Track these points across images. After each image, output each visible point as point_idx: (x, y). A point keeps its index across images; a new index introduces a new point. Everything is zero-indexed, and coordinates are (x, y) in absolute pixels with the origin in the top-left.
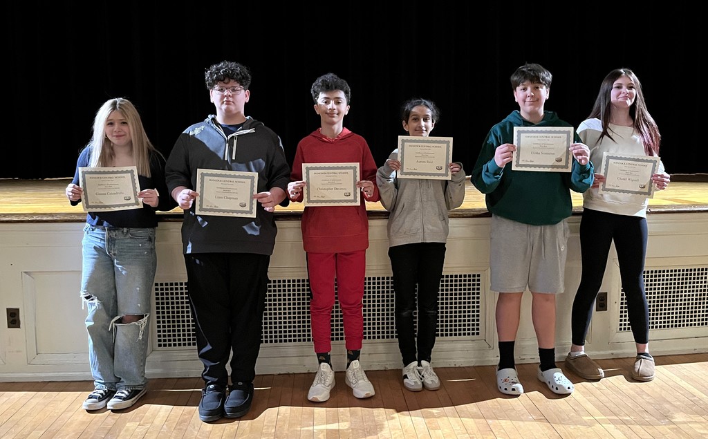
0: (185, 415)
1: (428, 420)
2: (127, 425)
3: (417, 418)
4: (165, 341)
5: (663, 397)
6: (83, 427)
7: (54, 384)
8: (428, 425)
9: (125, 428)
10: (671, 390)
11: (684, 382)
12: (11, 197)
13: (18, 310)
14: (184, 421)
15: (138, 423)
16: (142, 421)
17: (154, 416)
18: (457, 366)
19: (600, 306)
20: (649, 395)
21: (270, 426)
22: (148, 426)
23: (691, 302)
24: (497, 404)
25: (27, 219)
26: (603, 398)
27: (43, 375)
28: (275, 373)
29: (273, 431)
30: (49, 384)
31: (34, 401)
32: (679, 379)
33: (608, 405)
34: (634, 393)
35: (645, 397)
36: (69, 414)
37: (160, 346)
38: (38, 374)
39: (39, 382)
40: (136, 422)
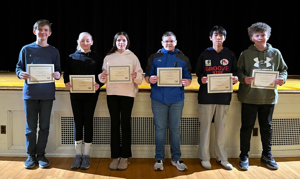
0: (71, 174)
4: (64, 141)
5: (282, 176)
10: (286, 173)
11: (292, 170)
12: (4, 79)
13: (5, 126)
14: (70, 177)
17: (58, 173)
18: (189, 158)
19: (255, 134)
23: (297, 133)
27: (14, 154)
30: (17, 158)
31: (10, 165)
32: (290, 168)
34: (269, 174)
37: (62, 143)
38: (12, 154)
39: (12, 157)
40: (51, 176)
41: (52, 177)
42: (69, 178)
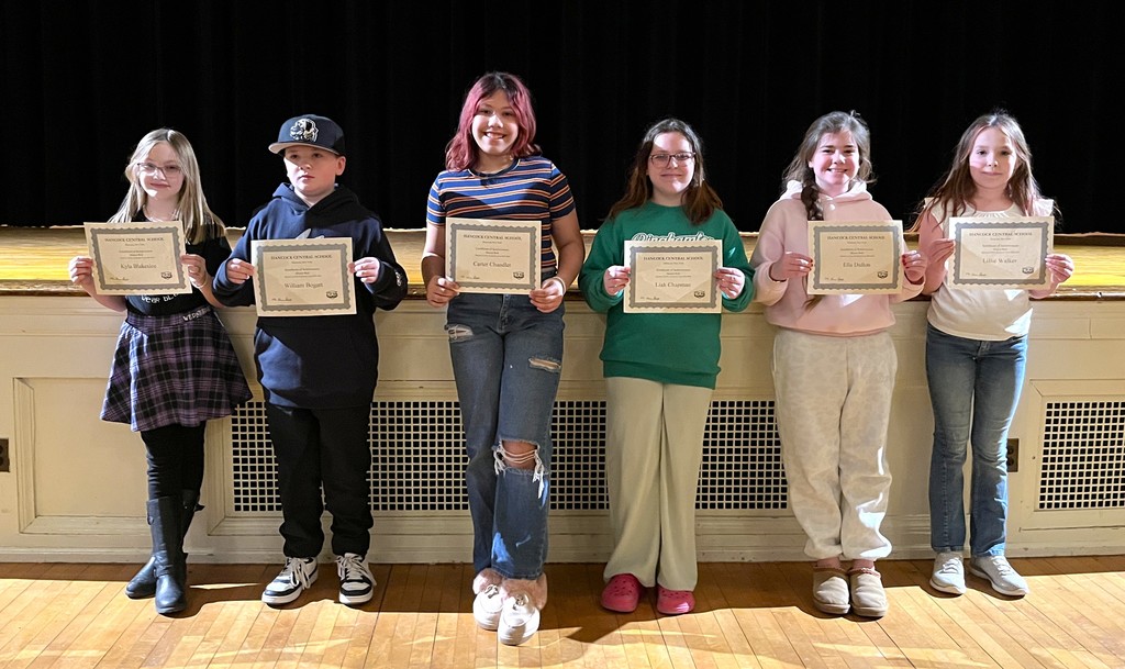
1: (695, 651)
2: (184, 639)
3: (677, 648)
4: (246, 500)
6: (111, 641)
7: (63, 567)
8: (697, 661)
9: (180, 646)
13: (6, 441)
14: (278, 637)
15: (202, 637)
16: (207, 636)
17: (229, 625)
18: (746, 560)
20: (1094, 624)
21: (421, 652)
22: (218, 642)
24: (818, 629)
25: (25, 289)
26: (1010, 626)
27: (45, 551)
28: (430, 562)
29: (429, 660)
31: (30, 596)
33: (1019, 638)
35: (1086, 626)
36: (86, 619)
37: (238, 508)
38: (36, 551)
39: (37, 563)
40: (198, 635)
41: (203, 641)
42: (271, 641)
